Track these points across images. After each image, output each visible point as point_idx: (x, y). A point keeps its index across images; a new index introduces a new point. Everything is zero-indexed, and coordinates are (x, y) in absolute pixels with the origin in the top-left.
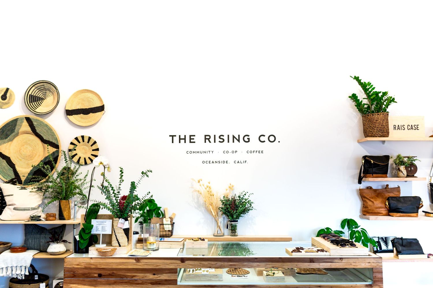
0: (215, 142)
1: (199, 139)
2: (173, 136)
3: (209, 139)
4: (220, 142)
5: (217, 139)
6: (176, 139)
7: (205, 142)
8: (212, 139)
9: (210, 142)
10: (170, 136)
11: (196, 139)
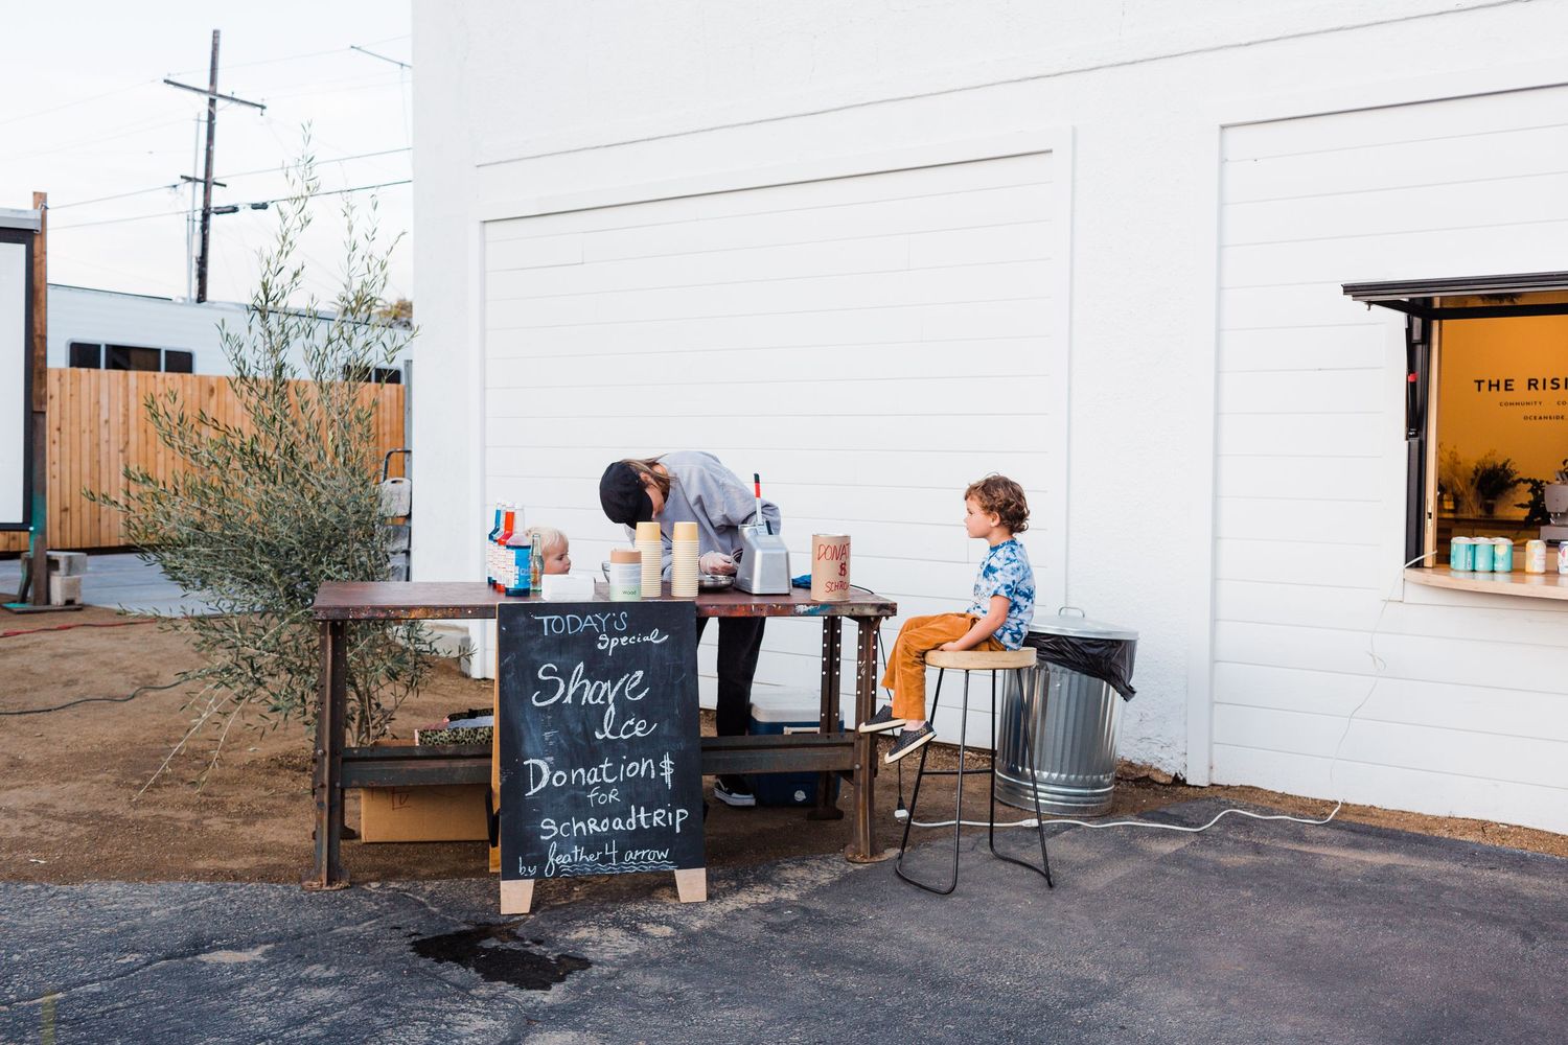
0: (1544, 388)
1: (1520, 385)
2: (1479, 382)
3: (1535, 385)
4: (1553, 388)
5: (1549, 384)
6: (1485, 386)
7: (1529, 388)
8: (1540, 385)
9: (1537, 389)
10: (1476, 381)
11: (1514, 385)
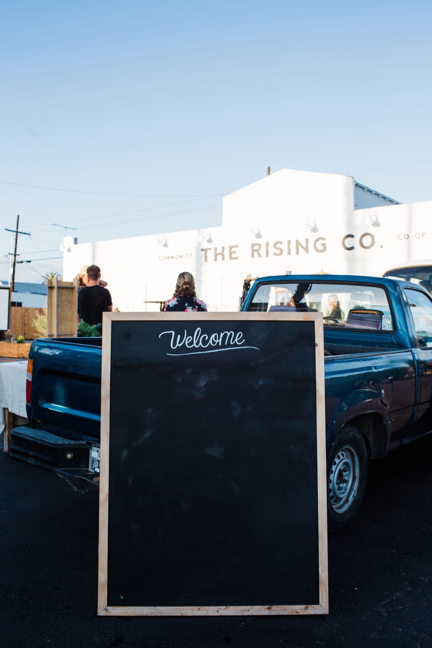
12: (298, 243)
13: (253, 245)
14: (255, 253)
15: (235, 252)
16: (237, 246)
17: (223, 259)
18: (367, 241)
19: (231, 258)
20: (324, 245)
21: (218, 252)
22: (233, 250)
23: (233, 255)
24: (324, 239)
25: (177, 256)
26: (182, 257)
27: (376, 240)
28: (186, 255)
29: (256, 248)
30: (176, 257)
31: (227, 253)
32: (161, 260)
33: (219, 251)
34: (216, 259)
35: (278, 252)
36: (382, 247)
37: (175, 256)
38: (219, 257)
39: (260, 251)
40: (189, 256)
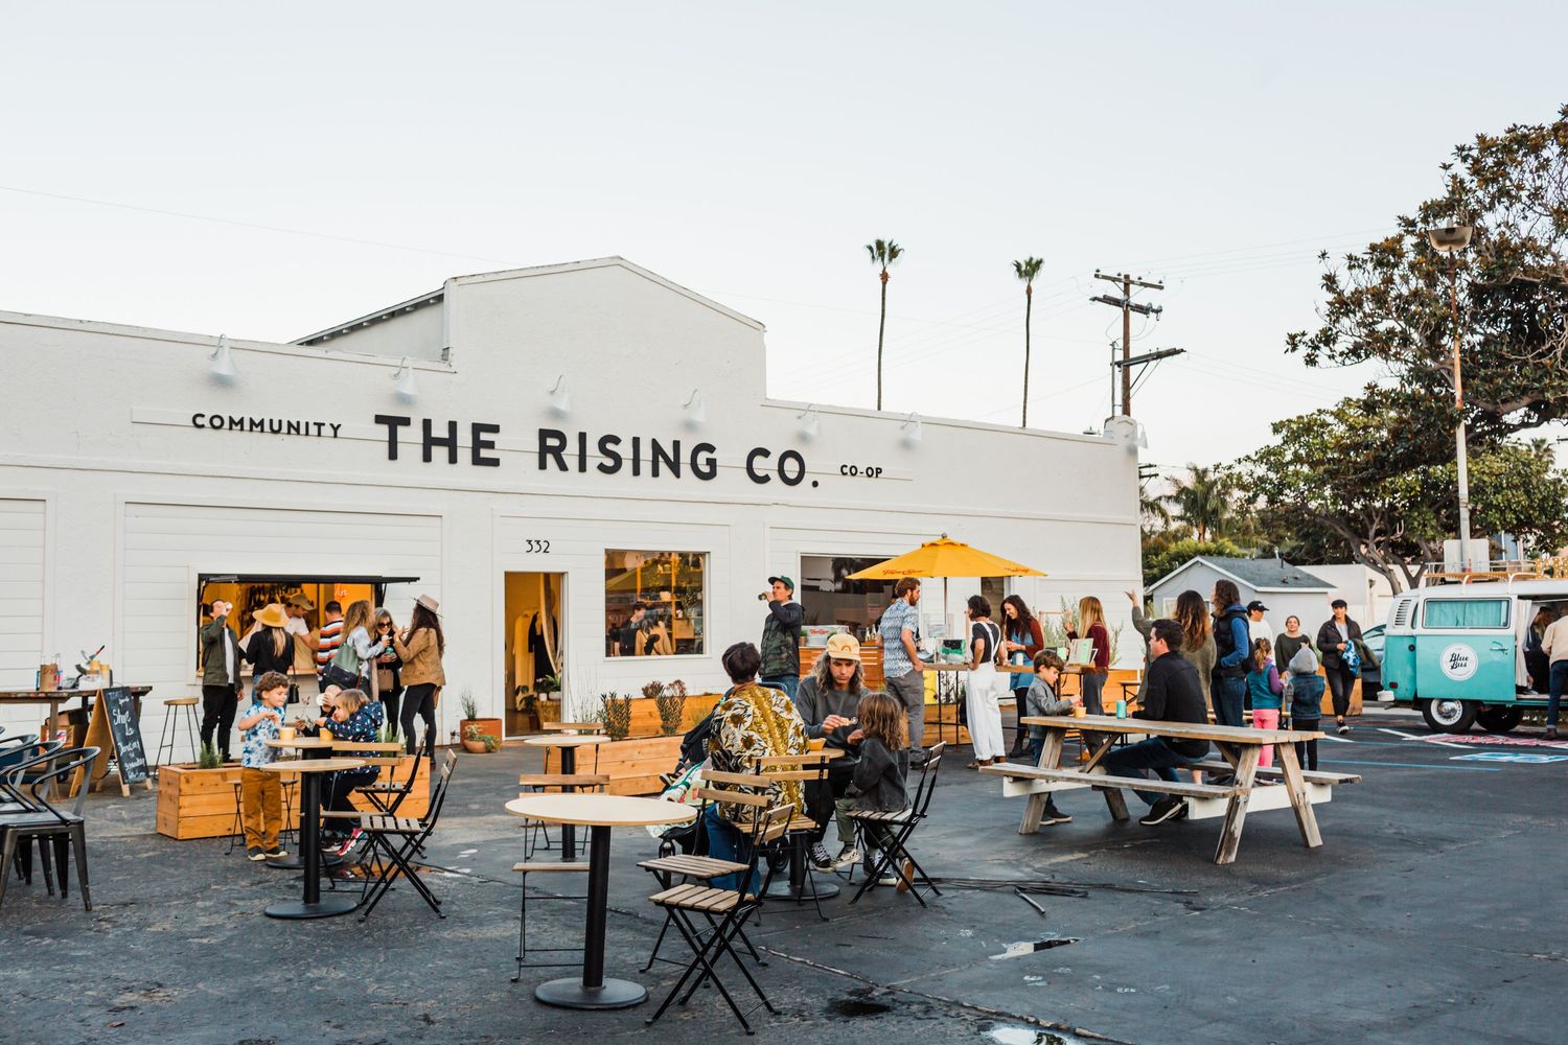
12: (657, 449)
13: (544, 434)
14: (550, 458)
15: (490, 445)
16: (495, 429)
17: (453, 459)
18: (791, 467)
19: (477, 460)
20: (712, 463)
21: (435, 434)
22: (484, 436)
23: (485, 453)
24: (711, 449)
25: (280, 421)
26: (303, 430)
27: (807, 469)
28: (316, 427)
29: (552, 442)
30: (276, 427)
31: (464, 439)
32: (203, 426)
33: (440, 431)
34: (427, 458)
35: (609, 462)
36: (815, 484)
37: (271, 421)
38: (440, 453)
39: (564, 454)
40: (327, 431)
